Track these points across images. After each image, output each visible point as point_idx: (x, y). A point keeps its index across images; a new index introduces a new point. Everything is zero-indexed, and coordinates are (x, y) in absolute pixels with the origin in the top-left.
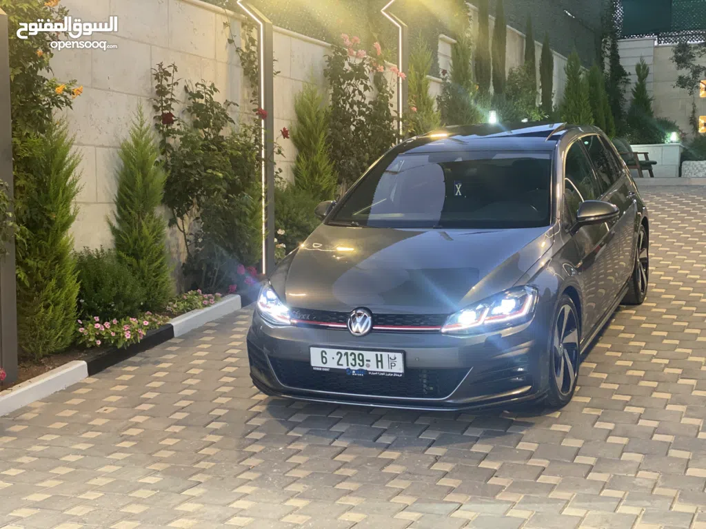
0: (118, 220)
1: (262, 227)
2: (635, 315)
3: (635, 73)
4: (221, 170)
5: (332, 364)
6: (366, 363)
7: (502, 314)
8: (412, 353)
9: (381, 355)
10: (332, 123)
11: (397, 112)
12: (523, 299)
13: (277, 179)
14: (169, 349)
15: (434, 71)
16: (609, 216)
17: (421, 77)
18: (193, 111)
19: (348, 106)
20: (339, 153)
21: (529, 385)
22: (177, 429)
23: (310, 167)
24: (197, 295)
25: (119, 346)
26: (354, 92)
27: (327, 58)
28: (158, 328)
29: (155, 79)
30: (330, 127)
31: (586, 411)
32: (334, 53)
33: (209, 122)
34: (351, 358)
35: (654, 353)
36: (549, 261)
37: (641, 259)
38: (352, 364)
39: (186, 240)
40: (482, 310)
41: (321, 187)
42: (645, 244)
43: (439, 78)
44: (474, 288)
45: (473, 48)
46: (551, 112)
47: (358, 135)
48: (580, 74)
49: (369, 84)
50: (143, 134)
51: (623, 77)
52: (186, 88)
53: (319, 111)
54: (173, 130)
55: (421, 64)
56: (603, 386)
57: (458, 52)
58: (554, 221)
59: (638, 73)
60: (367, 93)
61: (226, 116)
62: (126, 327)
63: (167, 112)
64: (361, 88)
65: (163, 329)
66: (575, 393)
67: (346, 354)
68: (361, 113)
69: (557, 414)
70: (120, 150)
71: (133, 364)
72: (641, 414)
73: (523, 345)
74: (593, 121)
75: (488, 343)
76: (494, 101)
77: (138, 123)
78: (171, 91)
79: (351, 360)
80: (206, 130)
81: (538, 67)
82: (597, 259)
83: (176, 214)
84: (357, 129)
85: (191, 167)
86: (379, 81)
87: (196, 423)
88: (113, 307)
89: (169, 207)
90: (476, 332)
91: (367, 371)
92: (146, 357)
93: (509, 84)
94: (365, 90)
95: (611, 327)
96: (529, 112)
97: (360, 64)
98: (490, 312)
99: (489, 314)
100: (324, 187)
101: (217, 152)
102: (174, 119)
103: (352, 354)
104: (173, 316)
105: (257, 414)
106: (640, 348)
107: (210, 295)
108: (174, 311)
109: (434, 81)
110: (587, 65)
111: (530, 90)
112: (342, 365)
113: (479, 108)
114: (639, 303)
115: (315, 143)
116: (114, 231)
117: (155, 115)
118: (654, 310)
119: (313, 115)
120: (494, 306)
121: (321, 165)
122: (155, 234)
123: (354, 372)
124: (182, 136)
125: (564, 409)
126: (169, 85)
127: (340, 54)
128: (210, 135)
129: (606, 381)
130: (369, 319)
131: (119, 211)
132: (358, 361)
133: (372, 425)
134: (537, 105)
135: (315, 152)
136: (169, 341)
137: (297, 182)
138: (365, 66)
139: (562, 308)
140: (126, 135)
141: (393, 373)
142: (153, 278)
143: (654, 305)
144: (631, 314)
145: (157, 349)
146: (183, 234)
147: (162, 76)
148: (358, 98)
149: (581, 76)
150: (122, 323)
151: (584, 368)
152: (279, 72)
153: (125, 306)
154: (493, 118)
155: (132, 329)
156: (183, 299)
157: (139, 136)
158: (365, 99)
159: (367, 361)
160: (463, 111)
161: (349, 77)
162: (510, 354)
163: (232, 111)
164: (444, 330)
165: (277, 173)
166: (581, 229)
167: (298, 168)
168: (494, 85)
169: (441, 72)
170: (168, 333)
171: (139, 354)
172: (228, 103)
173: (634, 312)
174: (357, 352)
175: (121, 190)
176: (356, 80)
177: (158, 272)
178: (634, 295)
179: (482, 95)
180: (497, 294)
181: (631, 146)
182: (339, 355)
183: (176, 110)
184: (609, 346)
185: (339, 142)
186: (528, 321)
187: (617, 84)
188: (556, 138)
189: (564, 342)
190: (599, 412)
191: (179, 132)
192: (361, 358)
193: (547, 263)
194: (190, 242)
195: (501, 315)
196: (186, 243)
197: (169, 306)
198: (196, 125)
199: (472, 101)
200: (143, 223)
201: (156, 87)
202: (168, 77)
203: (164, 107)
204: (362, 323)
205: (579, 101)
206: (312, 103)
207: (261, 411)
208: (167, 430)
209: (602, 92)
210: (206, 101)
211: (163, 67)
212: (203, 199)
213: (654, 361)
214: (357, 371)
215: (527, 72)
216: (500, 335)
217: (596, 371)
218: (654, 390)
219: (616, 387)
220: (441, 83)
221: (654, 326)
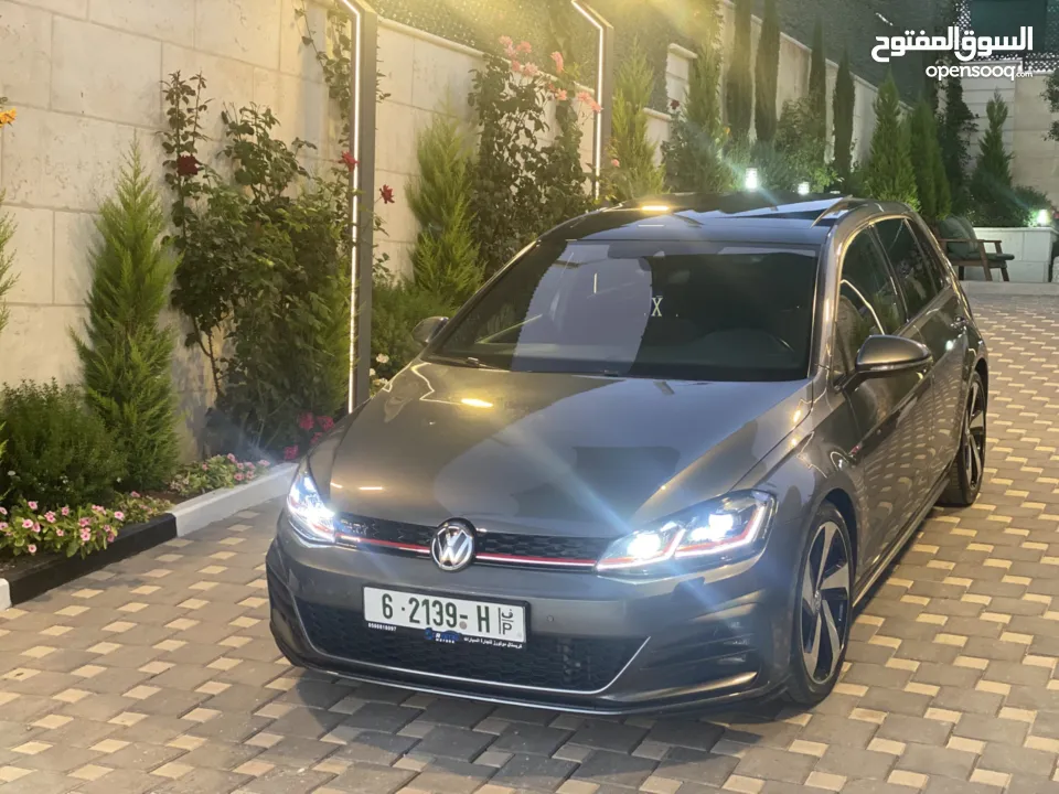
0: (91, 334)
1: (348, 351)
2: (959, 526)
3: (986, 114)
4: (275, 255)
5: (401, 619)
6: (459, 620)
7: (707, 541)
8: (544, 607)
9: (487, 609)
10: (478, 181)
11: (592, 166)
12: (747, 515)
13: (380, 271)
14: (161, 558)
15: (659, 100)
16: (912, 364)
17: (635, 111)
18: (234, 154)
19: (506, 154)
20: (489, 231)
21: (754, 671)
22: (129, 719)
23: (440, 252)
24: (227, 462)
25: (70, 554)
26: (517, 129)
27: (474, 75)
28: (147, 521)
29: (167, 99)
30: (475, 188)
31: (856, 714)
32: (488, 67)
33: (263, 174)
34: (434, 611)
35: (986, 600)
36: (808, 437)
37: (972, 430)
38: (435, 621)
39: (216, 371)
40: (672, 533)
41: (455, 285)
42: (981, 404)
43: (666, 112)
44: (663, 488)
45: (723, 67)
46: (848, 173)
47: (522, 202)
48: (898, 113)
49: (542, 118)
50: (139, 193)
51: (967, 121)
52: (224, 117)
53: (457, 162)
54: (197, 185)
55: (634, 90)
56: (892, 663)
57: (700, 73)
58: (814, 373)
59: (991, 117)
60: (538, 134)
61: (294, 166)
62: (84, 521)
63: (186, 154)
64: (530, 125)
65: (159, 521)
66: (841, 677)
67: (426, 602)
68: (530, 166)
69: (804, 720)
70: (100, 217)
71: (93, 585)
72: (954, 725)
73: (746, 597)
74: (915, 190)
75: (681, 592)
76: (754, 154)
77: (130, 173)
78: (193, 119)
79: (434, 615)
80: (258, 186)
81: (829, 101)
82: (901, 424)
83: (199, 326)
84: (521, 193)
85: (224, 249)
86: (564, 114)
87: (166, 710)
88: (66, 485)
89: (187, 313)
90: (658, 571)
91: (462, 636)
92: (120, 573)
93: (781, 128)
94: (537, 129)
95: (917, 548)
96: (813, 172)
97: (528, 86)
98: (686, 534)
99: (684, 541)
100: (461, 286)
101: (270, 225)
102: (197, 166)
103: (435, 603)
104: (178, 498)
105: (278, 696)
106: (963, 590)
107: (248, 464)
108: (184, 490)
109: (656, 117)
110: (910, 100)
111: (814, 138)
112: (418, 622)
113: (731, 164)
114: (968, 505)
115: (449, 214)
116: (84, 353)
117: (166, 159)
118: (991, 518)
119: (447, 168)
120: (696, 526)
121: (456, 249)
122: (152, 360)
123: (438, 635)
124: (211, 196)
125: (820, 707)
126: (190, 110)
127: (499, 70)
128: (263, 195)
129: (898, 654)
130: (469, 540)
131: (94, 319)
132: (446, 617)
133: (472, 727)
134: (826, 160)
135: (448, 228)
136: (168, 543)
137: (417, 277)
138: (536, 89)
139: (821, 528)
140: (109, 192)
141: (507, 642)
142: (146, 435)
143: (992, 508)
144: (952, 524)
145: (143, 556)
146: (209, 359)
147: (178, 97)
148: (523, 141)
149: (900, 118)
150: (80, 514)
151: (863, 625)
152: (389, 95)
153: (87, 482)
154: (751, 181)
155: (92, 525)
156: (201, 470)
157: (133, 195)
158: (535, 143)
159: (462, 617)
160: (702, 167)
161: (510, 106)
162: (722, 615)
163: (306, 157)
164: (601, 567)
165: (380, 261)
166: (864, 384)
167: (420, 253)
168: (757, 127)
169: (670, 103)
170: (166, 528)
171: (110, 566)
172: (298, 144)
173: (957, 520)
174: (445, 601)
175: (98, 285)
176: (521, 111)
177: (157, 423)
178: (958, 490)
179: (736, 143)
180: (705, 504)
181: (975, 229)
182: (414, 603)
183: (203, 151)
184: (909, 584)
185: (490, 213)
186: (755, 554)
187: (958, 131)
188: (830, 223)
189: (824, 587)
190: (878, 718)
191: (206, 189)
192: (451, 611)
193: (802, 443)
194: (221, 373)
195: (709, 544)
196: (215, 374)
197: (176, 481)
198: (240, 178)
199: (720, 151)
200: (132, 342)
201: (169, 113)
202: (189, 97)
203: (182, 146)
204: (456, 548)
205: (895, 156)
206: (444, 147)
207: (285, 689)
208: (113, 721)
209: (932, 144)
210: (260, 138)
211: (180, 80)
212: (241, 301)
213: (986, 616)
214: (444, 635)
215: (812, 107)
216: (702, 579)
217: (882, 632)
218: (981, 675)
219: (914, 666)
220: (669, 122)
221: (990, 548)
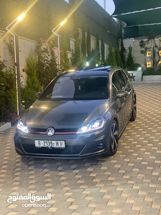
1: (17, 100)
2: (133, 124)
3: (128, 49)
4: (3, 83)
5: (42, 145)
6: (53, 144)
8: (67, 141)
9: (58, 142)
10: (38, 67)
11: (59, 63)
12: (101, 122)
13: (21, 85)
15: (69, 50)
16: (125, 95)
17: (65, 52)
19: (43, 61)
20: (41, 76)
21: (104, 149)
23: (32, 81)
26: (45, 56)
27: (36, 46)
31: (121, 156)
32: (38, 44)
35: (140, 136)
37: (134, 107)
40: (89, 126)
41: (35, 87)
42: (135, 103)
44: (86, 119)
46: (105, 62)
47: (47, 70)
49: (49, 54)
51: (125, 51)
53: (34, 63)
55: (65, 48)
57: (76, 44)
58: (109, 97)
60: (49, 57)
61: (4, 65)
64: (47, 55)
66: (117, 150)
67: (47, 142)
68: (47, 63)
69: (112, 157)
72: (137, 156)
74: (117, 64)
76: (87, 59)
79: (48, 144)
81: (100, 48)
84: (46, 68)
86: (52, 53)
91: (54, 147)
93: (92, 53)
95: (127, 128)
96: (98, 62)
97: (46, 48)
99: (91, 128)
101: (1, 77)
106: (135, 135)
107: (1, 123)
109: (69, 53)
110: (114, 47)
111: (98, 55)
112: (45, 145)
113: (83, 61)
114: (134, 120)
115: (33, 73)
118: (138, 122)
119: (32, 64)
120: (93, 125)
121: (35, 80)
125: (115, 155)
127: (40, 45)
129: (126, 146)
130: (53, 130)
133: (55, 164)
134: (100, 60)
135: (33, 76)
137: (28, 86)
138: (48, 48)
139: (113, 124)
141: (62, 147)
148: (46, 58)
149: (113, 51)
151: (119, 142)
152: (21, 51)
154: (87, 64)
158: (48, 59)
161: (43, 52)
163: (6, 63)
164: (77, 133)
165: (21, 83)
166: (118, 99)
167: (28, 81)
168: (87, 54)
169: (71, 50)
172: (4, 61)
173: (133, 123)
174: (50, 141)
176: (45, 53)
178: (132, 118)
179: (84, 57)
180: (93, 121)
181: (128, 71)
182: (44, 142)
184: (126, 134)
185: (41, 73)
186: (103, 129)
187: (123, 53)
188: (109, 71)
189: (114, 134)
190: (125, 156)
192: (51, 143)
193: (108, 110)
195: (95, 128)
199: (81, 59)
204: (51, 132)
205: (113, 58)
206: (31, 60)
207: (19, 161)
209: (119, 55)
213: (140, 138)
214: (50, 147)
215: (97, 49)
217: (123, 142)
218: (140, 148)
219: (129, 147)
220: (71, 53)
221: (139, 127)
